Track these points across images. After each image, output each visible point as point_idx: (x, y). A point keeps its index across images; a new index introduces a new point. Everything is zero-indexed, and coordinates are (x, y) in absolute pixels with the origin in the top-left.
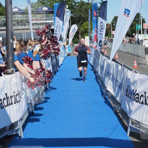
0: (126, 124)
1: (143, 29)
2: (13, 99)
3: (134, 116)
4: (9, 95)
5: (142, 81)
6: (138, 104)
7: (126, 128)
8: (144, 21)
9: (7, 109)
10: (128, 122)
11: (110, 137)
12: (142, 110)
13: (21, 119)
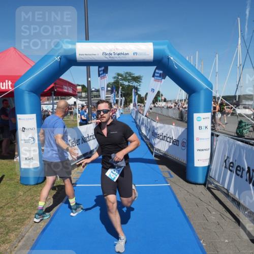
0: (152, 150)
1: (162, 100)
2: (92, 137)
3: (156, 147)
4: (89, 135)
5: (161, 128)
6: (159, 140)
7: (152, 153)
8: (162, 95)
9: (89, 142)
10: (153, 150)
11: (144, 157)
12: (161, 143)
13: (96, 148)
